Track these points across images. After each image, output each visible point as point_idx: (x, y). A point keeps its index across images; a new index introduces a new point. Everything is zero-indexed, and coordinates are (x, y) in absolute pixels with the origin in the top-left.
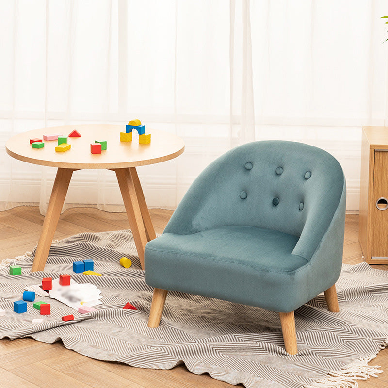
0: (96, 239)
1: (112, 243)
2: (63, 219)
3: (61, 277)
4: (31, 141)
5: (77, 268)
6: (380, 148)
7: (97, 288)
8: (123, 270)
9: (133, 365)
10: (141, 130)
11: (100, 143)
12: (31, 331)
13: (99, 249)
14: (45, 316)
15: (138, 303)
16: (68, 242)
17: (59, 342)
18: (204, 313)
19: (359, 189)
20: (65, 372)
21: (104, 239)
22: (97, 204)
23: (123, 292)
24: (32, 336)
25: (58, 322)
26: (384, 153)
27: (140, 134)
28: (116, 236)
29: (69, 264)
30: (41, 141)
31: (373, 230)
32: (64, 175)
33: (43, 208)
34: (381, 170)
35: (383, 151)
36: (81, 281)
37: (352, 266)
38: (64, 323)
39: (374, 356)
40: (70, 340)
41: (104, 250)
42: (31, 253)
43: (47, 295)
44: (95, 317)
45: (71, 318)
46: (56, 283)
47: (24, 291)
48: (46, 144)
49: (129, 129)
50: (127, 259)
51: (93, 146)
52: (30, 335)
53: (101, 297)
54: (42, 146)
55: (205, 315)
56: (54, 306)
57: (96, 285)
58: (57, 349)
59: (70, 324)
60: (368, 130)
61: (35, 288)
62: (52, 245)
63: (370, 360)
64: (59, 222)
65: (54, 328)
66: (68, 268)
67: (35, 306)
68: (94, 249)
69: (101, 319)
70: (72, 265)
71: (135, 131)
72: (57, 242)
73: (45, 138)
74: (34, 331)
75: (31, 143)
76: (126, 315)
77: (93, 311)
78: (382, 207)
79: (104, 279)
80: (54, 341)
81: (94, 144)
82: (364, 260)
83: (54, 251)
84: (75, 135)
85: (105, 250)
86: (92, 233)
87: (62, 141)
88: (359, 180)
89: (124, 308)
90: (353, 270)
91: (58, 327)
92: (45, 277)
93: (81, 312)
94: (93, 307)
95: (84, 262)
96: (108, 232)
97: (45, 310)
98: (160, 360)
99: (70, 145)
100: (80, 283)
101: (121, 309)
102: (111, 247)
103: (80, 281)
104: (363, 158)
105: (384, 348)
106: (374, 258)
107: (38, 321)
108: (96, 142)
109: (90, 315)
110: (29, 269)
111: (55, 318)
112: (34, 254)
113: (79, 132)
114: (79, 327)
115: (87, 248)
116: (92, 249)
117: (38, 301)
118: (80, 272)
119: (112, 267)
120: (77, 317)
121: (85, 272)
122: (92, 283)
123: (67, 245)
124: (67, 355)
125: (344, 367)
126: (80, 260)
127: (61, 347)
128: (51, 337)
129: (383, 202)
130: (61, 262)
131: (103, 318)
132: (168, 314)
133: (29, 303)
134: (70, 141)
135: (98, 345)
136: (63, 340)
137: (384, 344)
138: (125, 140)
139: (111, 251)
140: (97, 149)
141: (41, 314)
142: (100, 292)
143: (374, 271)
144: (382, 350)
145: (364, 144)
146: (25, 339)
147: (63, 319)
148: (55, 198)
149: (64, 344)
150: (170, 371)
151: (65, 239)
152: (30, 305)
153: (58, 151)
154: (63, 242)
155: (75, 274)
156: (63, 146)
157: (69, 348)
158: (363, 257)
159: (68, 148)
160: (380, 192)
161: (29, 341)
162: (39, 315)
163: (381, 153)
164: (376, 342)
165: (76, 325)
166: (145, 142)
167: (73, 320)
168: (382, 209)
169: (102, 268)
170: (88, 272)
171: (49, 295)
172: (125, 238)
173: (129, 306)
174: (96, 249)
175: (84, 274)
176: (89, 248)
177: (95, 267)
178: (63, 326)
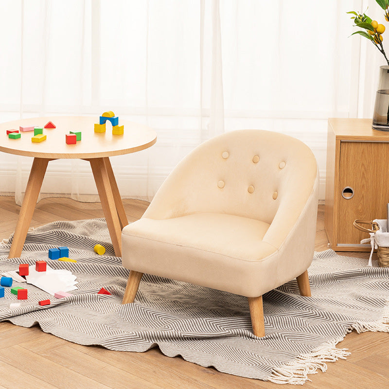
0: (70, 227)
1: (86, 231)
2: (39, 209)
3: (37, 264)
4: (8, 132)
5: (52, 255)
6: (346, 139)
7: (72, 274)
8: (97, 256)
9: (109, 348)
10: (114, 121)
11: (75, 133)
12: (9, 315)
13: (73, 237)
14: (23, 300)
15: (112, 288)
16: (43, 230)
17: (37, 326)
18: (176, 298)
19: (325, 179)
20: (43, 355)
21: (79, 228)
22: (71, 194)
23: (97, 278)
24: (10, 320)
25: (35, 307)
26: (349, 144)
27: (113, 125)
28: (89, 225)
29: (44, 251)
30: (18, 132)
31: (339, 218)
32: (40, 165)
33: (19, 198)
34: (347, 161)
35: (348, 142)
36: (57, 267)
37: (319, 253)
38: (40, 307)
39: (341, 339)
40: (47, 324)
41: (78, 238)
42: (7, 240)
43: (25, 280)
44: (70, 302)
45: (47, 302)
46: (32, 269)
47: (2, 277)
48: (23, 135)
49: (103, 120)
50: (101, 246)
51: (68, 136)
52: (8, 319)
53: (76, 282)
54: (19, 137)
55: (178, 300)
56: (31, 291)
57: (71, 271)
58: (34, 333)
59: (47, 309)
60: (333, 122)
61: (12, 273)
62: (28, 233)
63: (337, 342)
64: (35, 211)
65: (31, 312)
66: (43, 255)
67: (13, 292)
69: (76, 303)
70: (47, 252)
71: (108, 123)
72: (32, 230)
73: (21, 129)
74: (11, 315)
75: (8, 134)
76: (101, 300)
77: (68, 296)
78: (348, 196)
79: (79, 265)
80: (31, 325)
81: (69, 134)
82: (330, 247)
83: (30, 239)
84: (50, 126)
85: (80, 238)
86: (66, 222)
87: (38, 132)
88: (325, 171)
89: (98, 293)
90: (320, 257)
91: (35, 311)
92: (22, 263)
93: (57, 296)
94: (69, 292)
95: (59, 249)
96: (83, 220)
97: (22, 295)
99: (46, 136)
100: (56, 269)
101: (96, 294)
102: (85, 234)
103: (55, 267)
104: (329, 149)
105: (351, 331)
106: (339, 245)
107: (16, 305)
108: (71, 133)
109: (66, 300)
110: (7, 256)
111: (32, 303)
112: (11, 242)
113: (54, 123)
114: (55, 312)
115: (62, 235)
116: (67, 236)
117: (16, 287)
118: (56, 259)
119: (87, 254)
120: (53, 302)
121: (60, 259)
122: (67, 269)
123: (42, 233)
124: (44, 338)
125: (313, 350)
126: (55, 247)
127: (38, 331)
128: (29, 321)
129: (348, 191)
130: (38, 249)
131: (78, 302)
132: (141, 298)
133: (6, 289)
134: (46, 132)
135: (75, 329)
136: (40, 324)
137: (352, 329)
138: (99, 131)
139: (86, 238)
140: (72, 140)
141: (18, 299)
142: (76, 277)
143: (340, 258)
144: (348, 333)
145: (330, 135)
146: (3, 323)
147: (40, 303)
148: (31, 187)
149: (42, 327)
150: (144, 353)
151: (40, 227)
152: (7, 290)
153: (34, 141)
154: (39, 230)
155: (50, 260)
156: (39, 137)
157: (47, 332)
158: (329, 244)
159: (44, 139)
160: (346, 182)
161: (6, 325)
162: (16, 300)
163: (346, 144)
164: (343, 326)
165: (52, 309)
166: (118, 133)
167: (49, 305)
168: (348, 198)
169: (77, 255)
170: (64, 259)
171: (25, 281)
172: (98, 226)
173: (103, 291)
174: (70, 237)
175: (59, 260)
176: (64, 236)
177: (70, 254)
178: (40, 310)
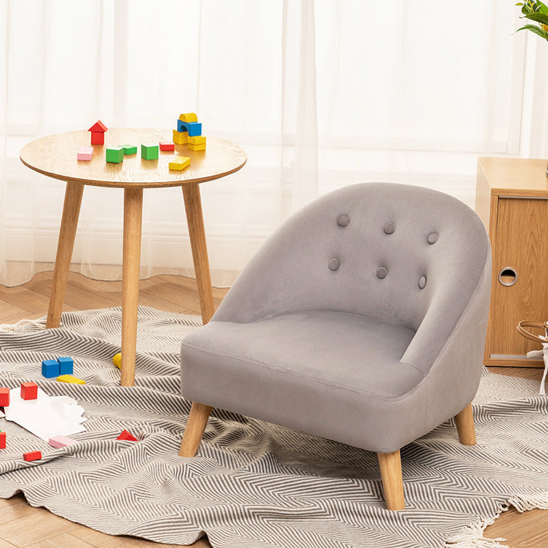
3: (23, 387)
6: (506, 194)
7: (78, 404)
13: (81, 340)
15: (140, 431)
17: (20, 495)
22: (80, 264)
25: (17, 463)
26: (512, 201)
28: (107, 319)
29: (36, 364)
34: (508, 227)
35: (510, 199)
36: (54, 392)
38: (25, 463)
39: (489, 521)
40: (36, 491)
41: (89, 341)
43: (2, 414)
44: (73, 454)
45: (37, 456)
46: (15, 394)
53: (84, 419)
56: (12, 434)
57: (77, 399)
59: (36, 466)
63: (485, 527)
65: (11, 472)
66: (34, 370)
68: (74, 339)
69: (82, 455)
70: (40, 364)
76: (121, 449)
77: (72, 444)
78: (507, 281)
79: (88, 389)
80: (11, 494)
85: (91, 341)
89: (118, 438)
91: (17, 470)
93: (53, 444)
94: (70, 437)
95: (58, 361)
96: (97, 310)
98: (174, 529)
100: (52, 395)
101: (115, 441)
103: (51, 391)
105: (506, 509)
106: (494, 356)
109: (66, 452)
111: (12, 454)
114: (49, 470)
115: (63, 337)
116: (72, 339)
118: (52, 377)
120: (47, 454)
121: (61, 377)
122: (70, 396)
123: (34, 333)
126: (54, 356)
127: (23, 504)
129: (509, 273)
135: (81, 500)
136: (26, 495)
137: (507, 504)
139: (100, 342)
144: (503, 512)
147: (25, 457)
149: (28, 500)
155: (43, 380)
157: (36, 506)
160: (505, 260)
163: (507, 201)
164: (495, 500)
165: (44, 467)
167: (39, 459)
168: (508, 284)
169: (88, 370)
170: (65, 378)
171: (4, 415)
173: (126, 436)
174: (77, 339)
175: (58, 380)
176: (67, 338)
177: (75, 368)
178: (25, 468)
